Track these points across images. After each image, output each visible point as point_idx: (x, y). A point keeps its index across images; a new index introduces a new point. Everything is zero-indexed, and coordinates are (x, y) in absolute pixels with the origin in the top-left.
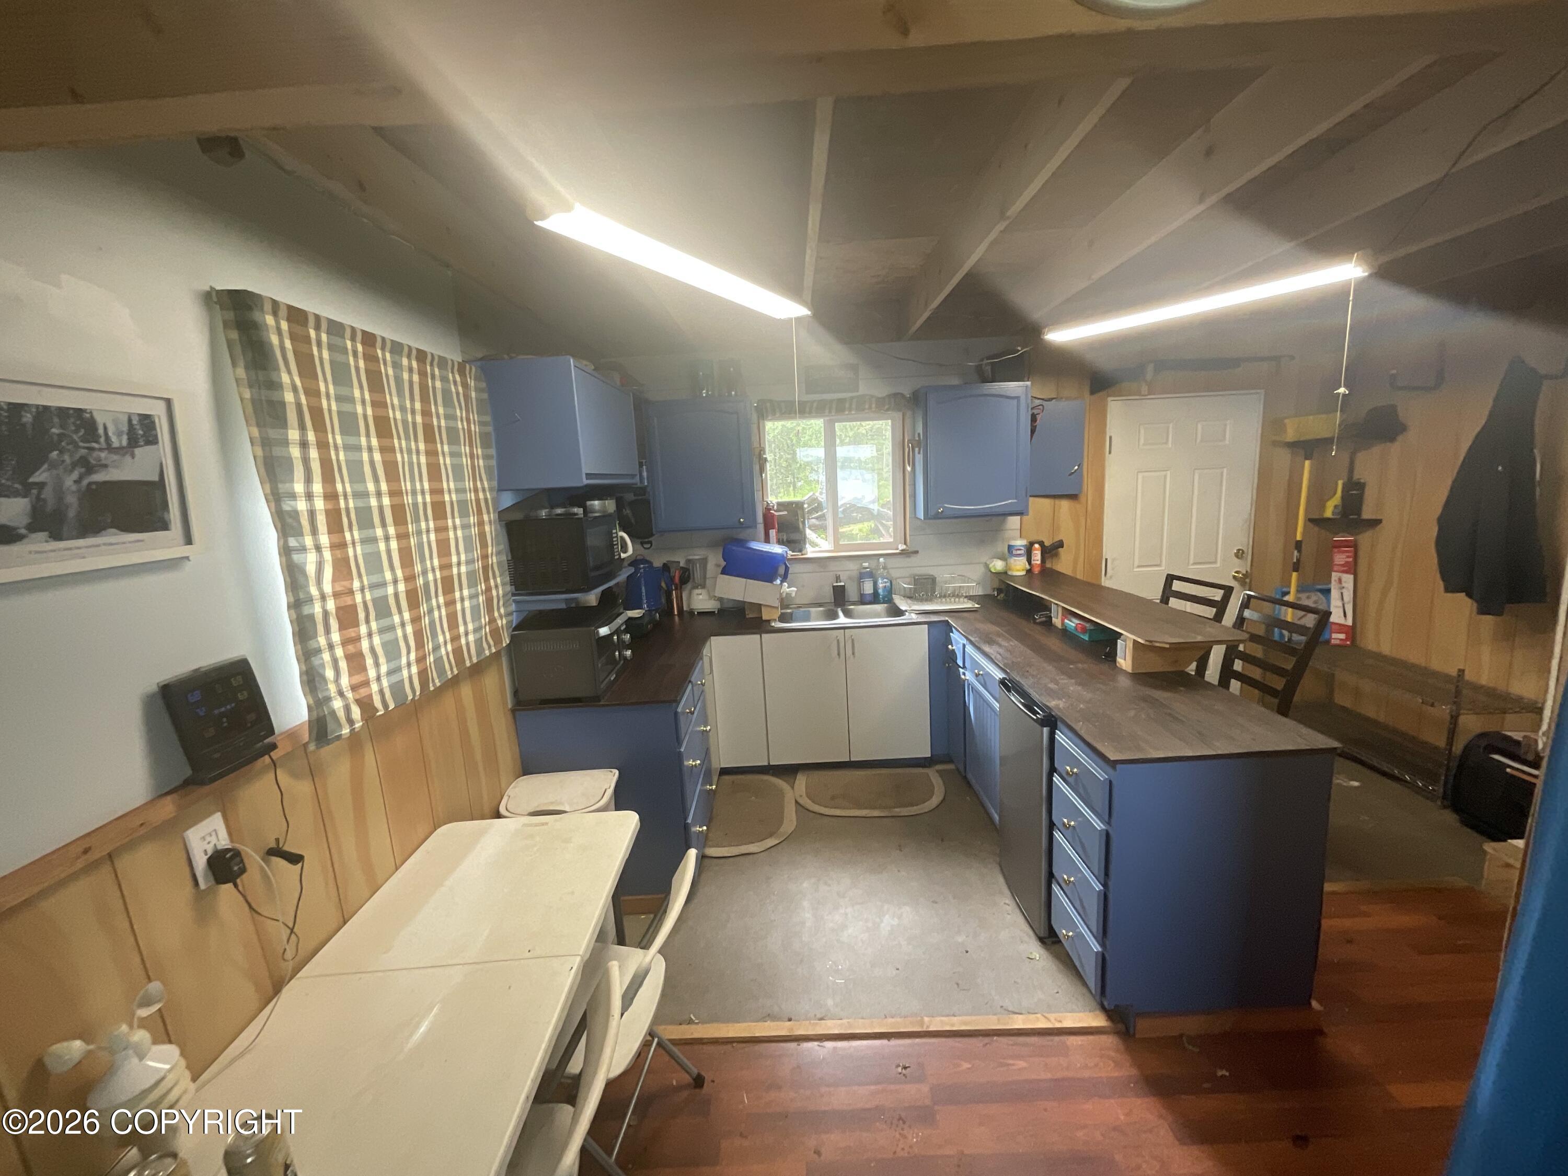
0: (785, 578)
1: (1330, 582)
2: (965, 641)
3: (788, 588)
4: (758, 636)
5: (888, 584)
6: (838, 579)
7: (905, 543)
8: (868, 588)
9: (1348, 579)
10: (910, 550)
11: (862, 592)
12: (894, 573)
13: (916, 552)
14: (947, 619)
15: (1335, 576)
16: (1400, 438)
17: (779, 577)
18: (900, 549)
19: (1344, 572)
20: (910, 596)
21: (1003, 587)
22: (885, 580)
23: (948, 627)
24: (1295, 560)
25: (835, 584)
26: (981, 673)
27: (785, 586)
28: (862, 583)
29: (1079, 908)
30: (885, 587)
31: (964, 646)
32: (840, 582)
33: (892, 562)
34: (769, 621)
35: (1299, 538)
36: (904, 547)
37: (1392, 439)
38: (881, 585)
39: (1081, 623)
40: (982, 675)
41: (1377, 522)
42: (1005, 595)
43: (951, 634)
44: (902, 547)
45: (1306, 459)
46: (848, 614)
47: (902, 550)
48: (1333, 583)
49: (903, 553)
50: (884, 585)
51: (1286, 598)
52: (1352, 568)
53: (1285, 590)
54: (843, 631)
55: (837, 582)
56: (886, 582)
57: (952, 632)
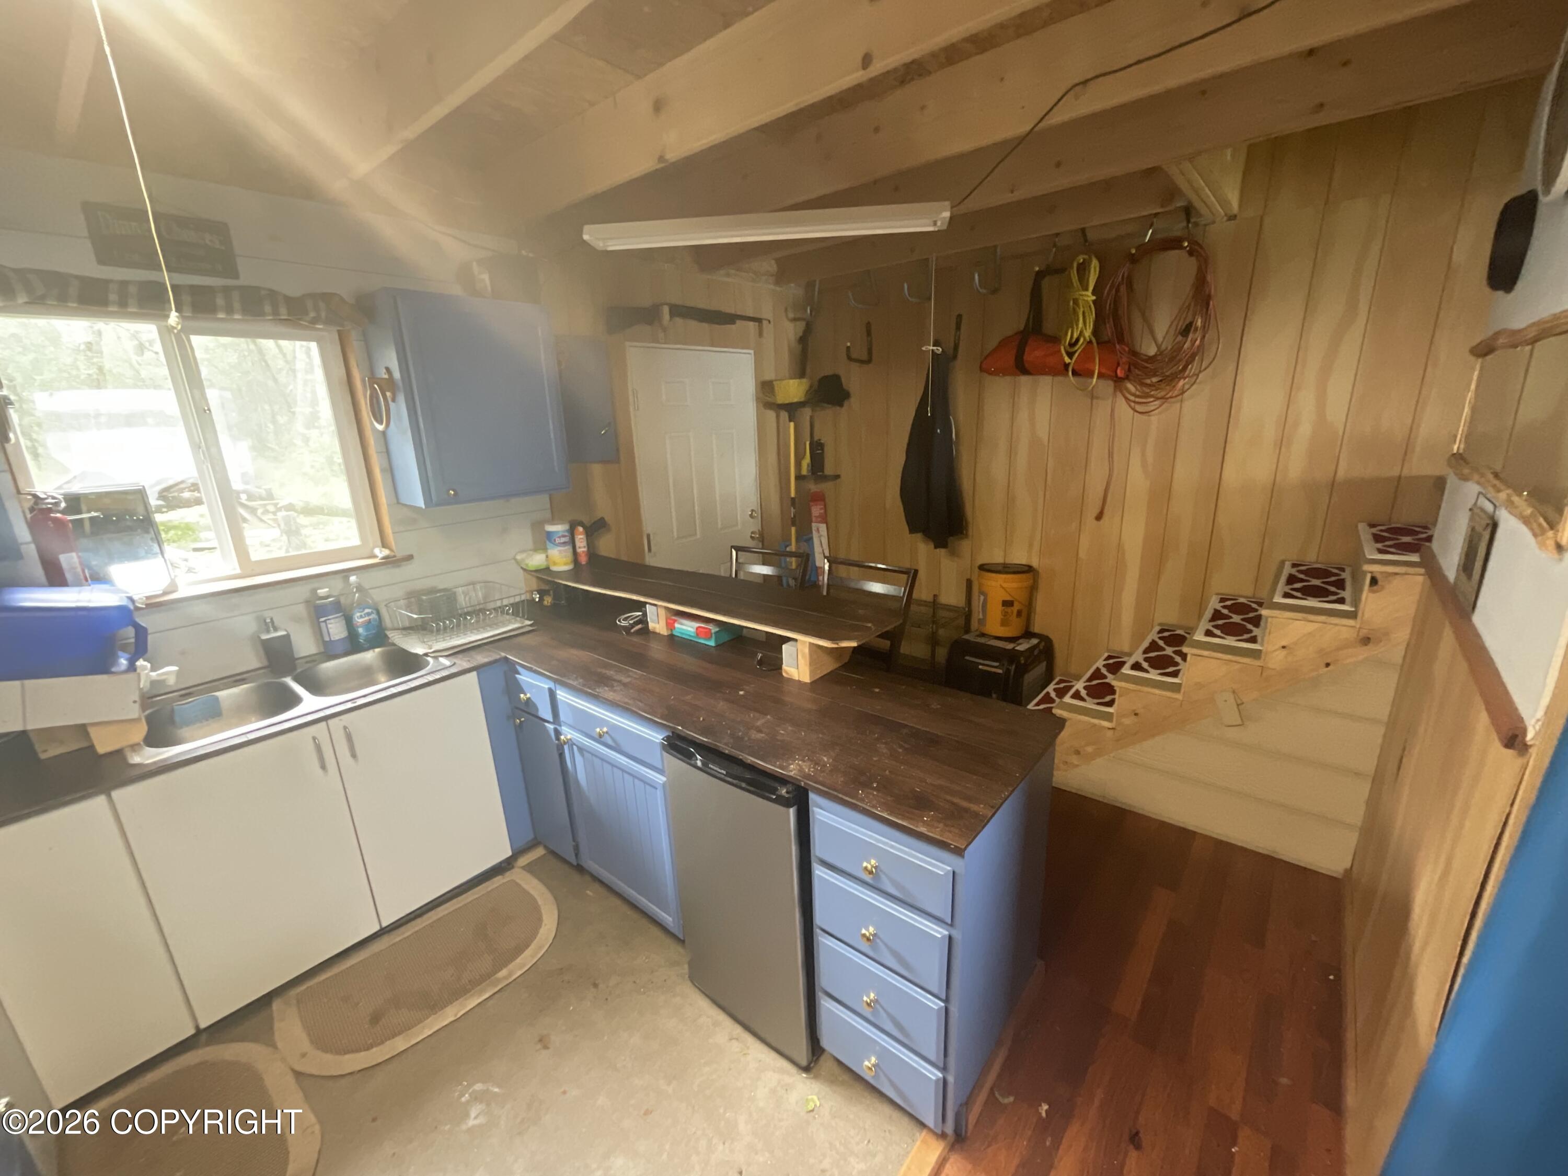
0: (140, 648)
1: (811, 532)
2: (551, 685)
3: (153, 669)
4: (100, 801)
5: (374, 616)
6: (268, 625)
7: (384, 545)
8: (336, 630)
9: (823, 527)
10: (399, 555)
11: (327, 639)
12: (377, 596)
13: (410, 558)
14: (503, 654)
15: (814, 525)
16: (846, 403)
17: (120, 653)
18: (380, 556)
19: (819, 522)
20: (419, 629)
21: (544, 587)
22: (367, 611)
23: (511, 669)
24: (792, 516)
25: (265, 637)
26: (605, 729)
27: (144, 668)
28: (323, 625)
29: (895, 1033)
30: (369, 621)
31: (552, 694)
32: (276, 629)
33: (369, 580)
34: (119, 753)
35: (793, 495)
36: (386, 552)
37: (841, 405)
38: (359, 619)
39: (703, 625)
40: (607, 733)
41: (837, 477)
42: (554, 599)
43: (517, 676)
44: (381, 553)
45: (790, 421)
46: (316, 687)
47: (383, 558)
48: (814, 532)
49: (389, 562)
50: (367, 618)
51: (788, 549)
52: (824, 519)
53: (787, 544)
54: (323, 724)
55: (268, 632)
56: (369, 614)
57: (519, 674)
